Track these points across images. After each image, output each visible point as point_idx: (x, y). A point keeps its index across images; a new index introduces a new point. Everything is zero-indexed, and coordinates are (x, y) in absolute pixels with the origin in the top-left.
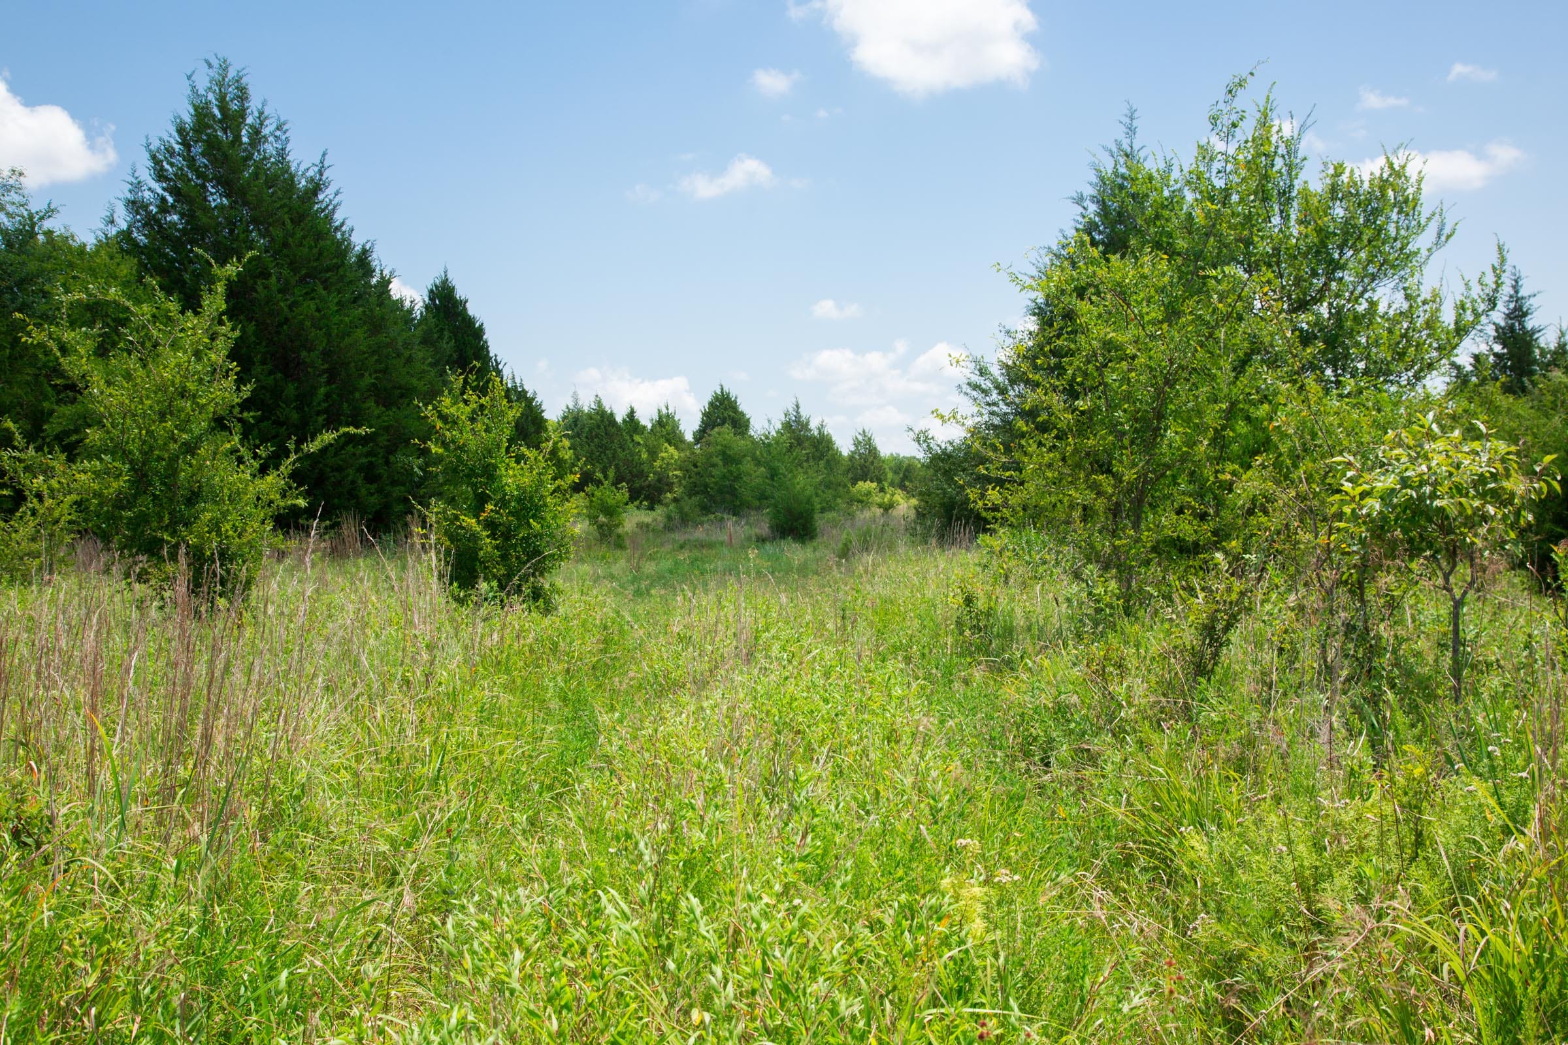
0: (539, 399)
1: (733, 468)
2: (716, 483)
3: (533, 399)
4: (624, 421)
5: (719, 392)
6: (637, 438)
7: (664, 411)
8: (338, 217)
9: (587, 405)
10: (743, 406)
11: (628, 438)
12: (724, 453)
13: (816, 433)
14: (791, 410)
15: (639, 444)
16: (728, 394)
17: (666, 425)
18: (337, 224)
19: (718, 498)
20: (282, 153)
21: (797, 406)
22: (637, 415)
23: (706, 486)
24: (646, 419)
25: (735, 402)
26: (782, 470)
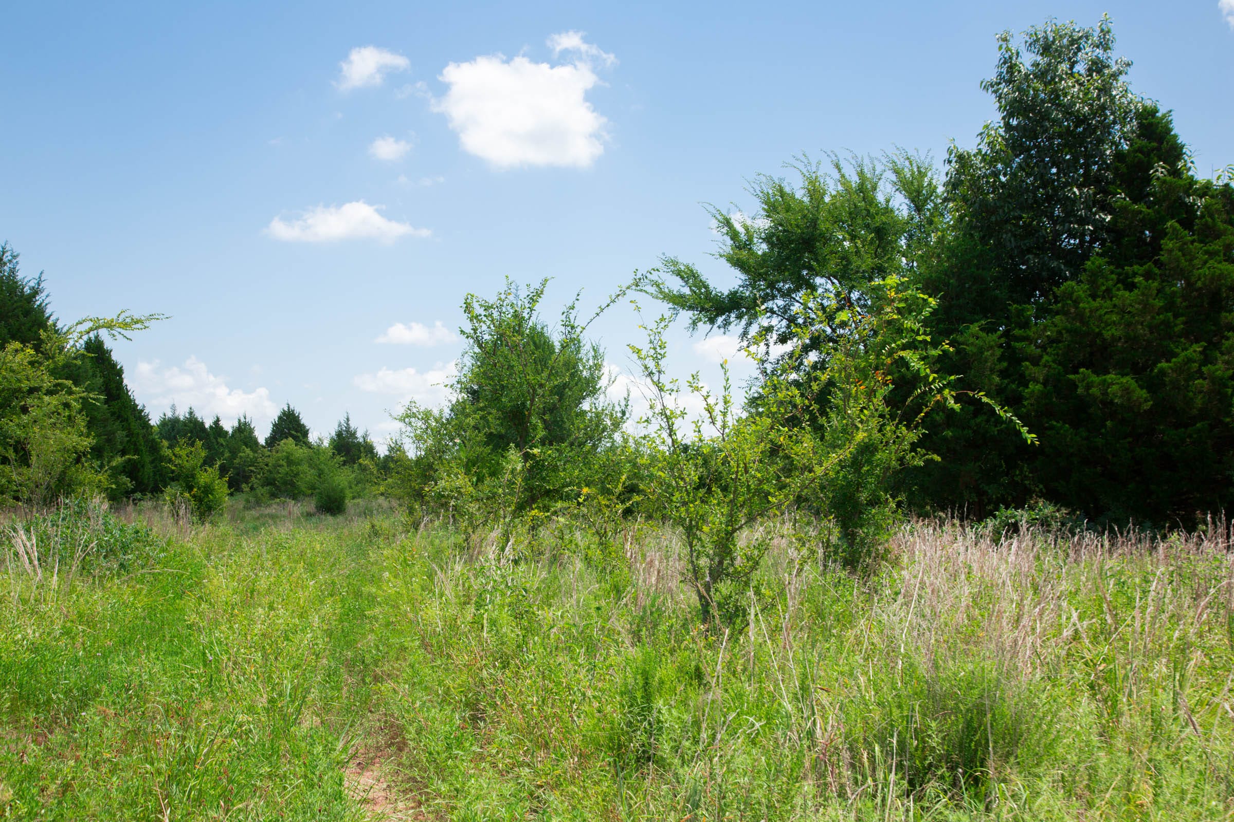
0: (147, 411)
1: (294, 468)
2: (282, 478)
3: (142, 411)
4: (211, 427)
5: (286, 409)
6: (221, 440)
7: (243, 420)
8: (48, 312)
9: (182, 414)
10: (305, 420)
11: (214, 441)
12: (288, 458)
13: (361, 440)
14: (343, 422)
15: (222, 445)
16: (293, 411)
17: (244, 431)
18: (47, 315)
19: (283, 488)
20: (13, 271)
21: (348, 419)
22: (221, 423)
23: (275, 479)
24: (228, 426)
25: (298, 417)
26: (326, 471)
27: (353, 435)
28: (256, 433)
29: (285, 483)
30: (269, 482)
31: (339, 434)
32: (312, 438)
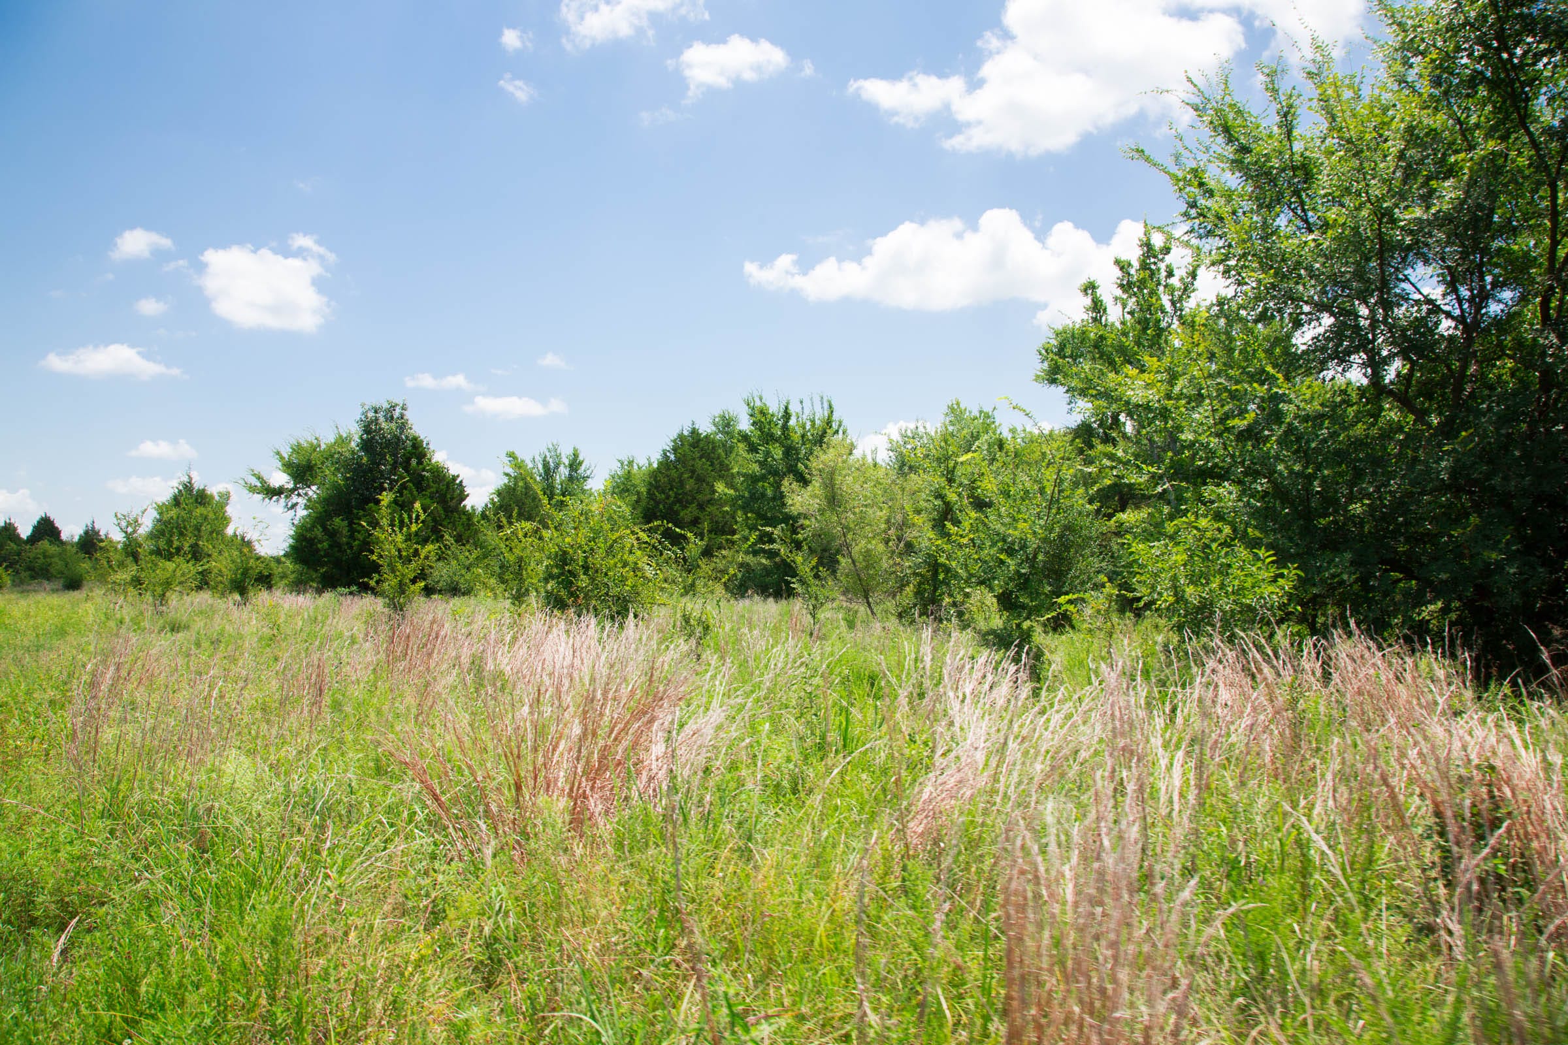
27: (97, 533)
28: (19, 531)
29: (42, 569)
30: (29, 568)
31: (86, 533)
32: (64, 536)
